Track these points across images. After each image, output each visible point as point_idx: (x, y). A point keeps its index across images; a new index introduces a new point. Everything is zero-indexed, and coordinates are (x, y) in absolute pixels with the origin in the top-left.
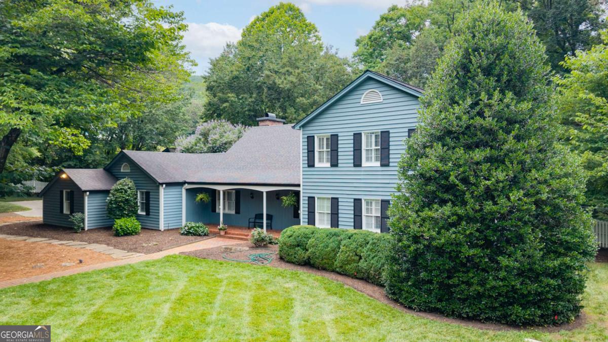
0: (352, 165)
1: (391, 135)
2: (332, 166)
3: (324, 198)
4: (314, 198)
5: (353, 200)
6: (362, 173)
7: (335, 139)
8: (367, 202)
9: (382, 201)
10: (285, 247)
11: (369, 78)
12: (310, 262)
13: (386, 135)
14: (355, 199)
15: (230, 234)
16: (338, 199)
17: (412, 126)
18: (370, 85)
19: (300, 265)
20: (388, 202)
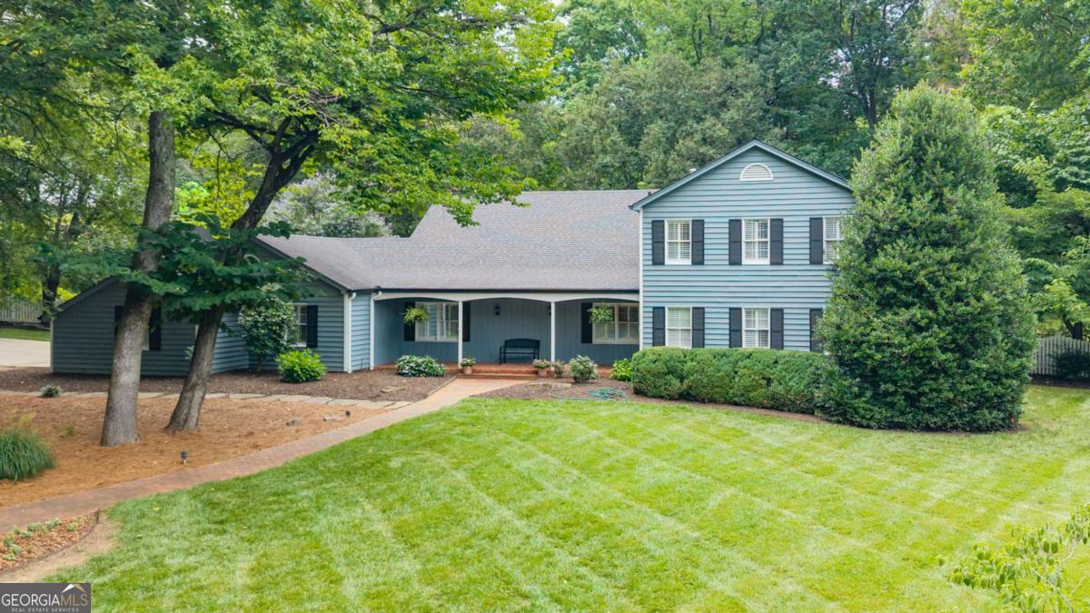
0: (727, 263)
1: (785, 224)
2: (694, 263)
3: (678, 309)
4: (663, 308)
5: (728, 310)
6: (743, 273)
7: (699, 225)
8: (749, 312)
9: (772, 310)
10: (648, 376)
11: (755, 148)
12: (687, 396)
13: (778, 224)
14: (731, 309)
15: (480, 371)
16: (703, 308)
17: (816, 214)
18: (757, 157)
19: (671, 398)
20: (781, 310)
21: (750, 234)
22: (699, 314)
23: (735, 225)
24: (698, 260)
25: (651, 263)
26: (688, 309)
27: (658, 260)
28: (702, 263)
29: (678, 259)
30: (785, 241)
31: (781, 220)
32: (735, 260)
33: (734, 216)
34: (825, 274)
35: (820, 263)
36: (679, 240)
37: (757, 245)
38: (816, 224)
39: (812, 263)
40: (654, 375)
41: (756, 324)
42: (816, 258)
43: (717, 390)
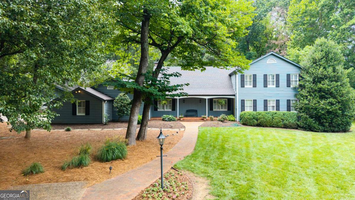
0: (263, 87)
1: (280, 76)
2: (253, 87)
4: (244, 100)
6: (268, 90)
7: (255, 76)
8: (270, 101)
9: (276, 100)
10: (248, 120)
11: (272, 54)
12: (259, 125)
13: (278, 76)
14: (264, 100)
15: (184, 119)
16: (256, 100)
17: (288, 73)
18: (272, 57)
19: (254, 126)
20: (279, 100)
21: (270, 79)
22: (255, 102)
23: (265, 76)
24: (255, 86)
25: (240, 87)
26: (252, 100)
27: (243, 85)
28: (256, 87)
29: (249, 86)
30: (280, 80)
31: (279, 75)
32: (265, 85)
33: (265, 73)
34: (291, 90)
35: (290, 87)
36: (248, 80)
37: (271, 82)
38: (288, 76)
39: (287, 87)
40: (249, 119)
41: (272, 104)
42: (289, 85)
43: (268, 123)
